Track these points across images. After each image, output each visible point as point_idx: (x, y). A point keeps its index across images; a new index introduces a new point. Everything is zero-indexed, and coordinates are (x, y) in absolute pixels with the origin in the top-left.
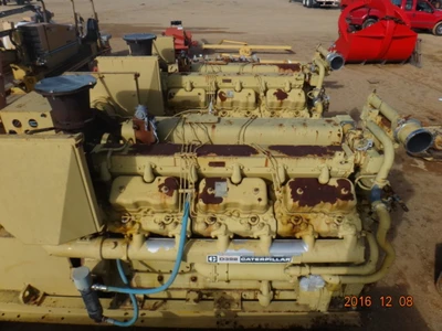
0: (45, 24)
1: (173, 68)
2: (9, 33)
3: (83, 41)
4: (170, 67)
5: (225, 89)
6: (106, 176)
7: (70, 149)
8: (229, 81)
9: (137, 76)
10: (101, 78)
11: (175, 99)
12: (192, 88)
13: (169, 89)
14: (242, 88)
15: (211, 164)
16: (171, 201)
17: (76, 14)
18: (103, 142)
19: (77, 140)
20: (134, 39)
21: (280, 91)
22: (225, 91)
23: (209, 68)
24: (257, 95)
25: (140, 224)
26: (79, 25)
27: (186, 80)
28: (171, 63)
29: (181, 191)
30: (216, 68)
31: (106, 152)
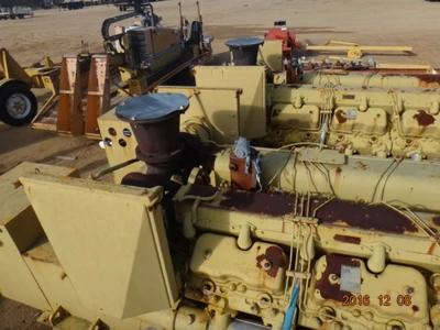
0: (152, 27)
1: (281, 78)
2: (119, 37)
3: (187, 43)
4: (276, 77)
5: (345, 107)
6: (190, 232)
7: (141, 211)
8: (352, 97)
9: (239, 93)
10: (197, 95)
11: (280, 117)
12: (303, 104)
13: (274, 104)
14: (368, 107)
15: (338, 238)
16: (273, 283)
17: (182, 18)
18: (191, 180)
19: (151, 199)
20: (238, 45)
21: (422, 112)
22: (345, 109)
23: (325, 79)
24: (388, 116)
25: (226, 301)
26: (184, 28)
27: (296, 94)
28: (277, 72)
29: (289, 274)
30: (333, 79)
31: (193, 201)
